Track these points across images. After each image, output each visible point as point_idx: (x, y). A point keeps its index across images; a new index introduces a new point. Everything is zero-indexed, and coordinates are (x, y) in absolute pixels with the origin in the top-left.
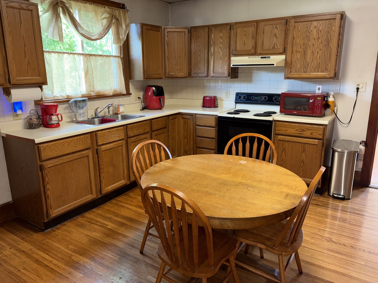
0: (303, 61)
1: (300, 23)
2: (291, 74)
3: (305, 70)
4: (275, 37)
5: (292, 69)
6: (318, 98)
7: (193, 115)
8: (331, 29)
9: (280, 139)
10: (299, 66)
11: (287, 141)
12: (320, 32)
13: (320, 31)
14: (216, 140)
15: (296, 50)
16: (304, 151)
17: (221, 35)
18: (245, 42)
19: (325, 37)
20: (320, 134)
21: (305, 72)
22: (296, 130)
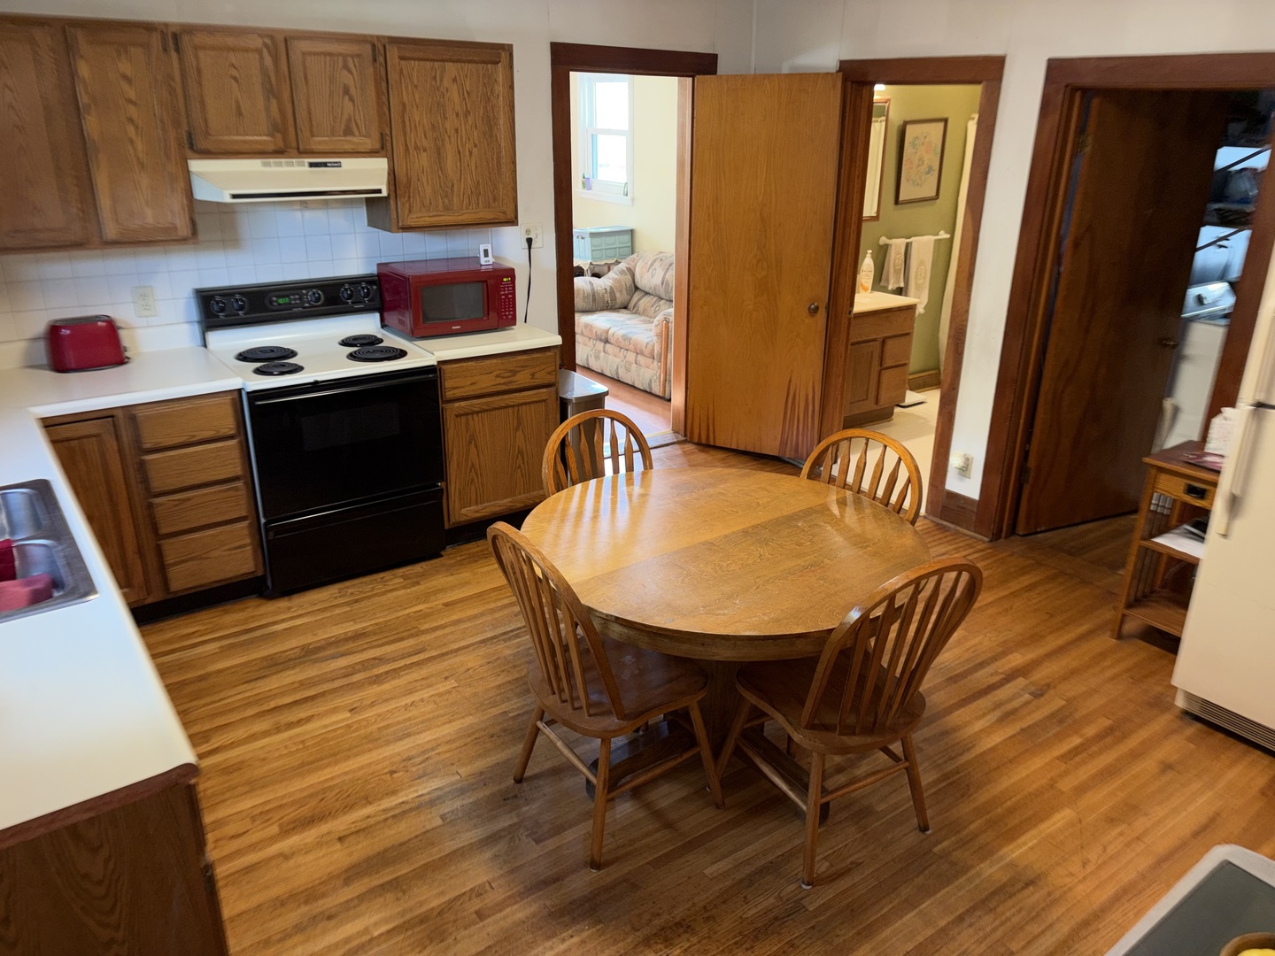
0: (439, 177)
1: (413, 62)
2: (411, 216)
3: (446, 201)
4: (347, 98)
5: (411, 200)
6: (505, 280)
7: (112, 416)
8: (492, 90)
9: (461, 412)
10: (429, 190)
11: (477, 413)
12: (469, 97)
13: (468, 93)
15: (415, 143)
16: (519, 424)
17: (125, 67)
18: (238, 108)
19: (481, 112)
20: (549, 373)
21: (447, 208)
22: (497, 376)
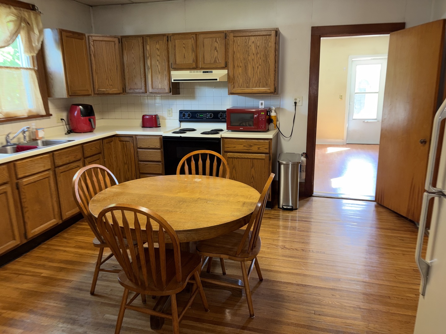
0: (245, 76)
1: (238, 37)
2: (234, 89)
3: (247, 85)
4: (216, 51)
5: (235, 84)
6: (262, 113)
7: (132, 137)
8: (268, 45)
9: (230, 156)
10: (241, 81)
11: (237, 158)
12: (258, 48)
13: (258, 46)
14: (162, 164)
15: (237, 64)
16: (253, 166)
17: (158, 46)
18: (184, 55)
19: (263, 53)
20: (266, 149)
21: (247, 87)
22: (244, 146)
